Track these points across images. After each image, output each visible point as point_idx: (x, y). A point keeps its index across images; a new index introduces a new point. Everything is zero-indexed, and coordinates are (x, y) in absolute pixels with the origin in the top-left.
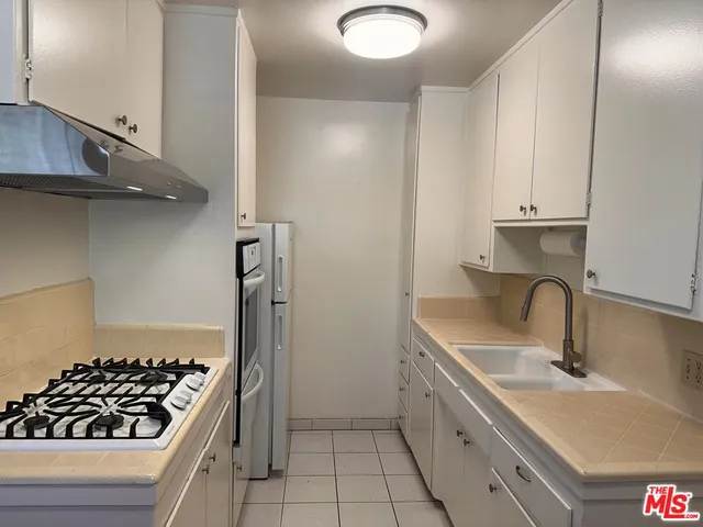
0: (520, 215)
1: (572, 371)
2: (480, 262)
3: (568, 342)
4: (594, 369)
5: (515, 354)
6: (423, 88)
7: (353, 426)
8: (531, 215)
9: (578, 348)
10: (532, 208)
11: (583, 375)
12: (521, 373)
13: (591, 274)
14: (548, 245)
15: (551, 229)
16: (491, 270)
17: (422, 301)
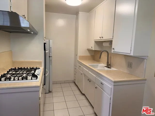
0: (100, 39)
1: (108, 67)
2: (91, 48)
3: (108, 62)
4: (112, 67)
5: (98, 65)
6: (80, 12)
7: (65, 82)
8: (102, 39)
9: (109, 63)
10: (102, 37)
11: (110, 68)
12: (99, 68)
13: (113, 49)
14: (104, 44)
15: (105, 41)
16: (93, 50)
17: (80, 56)
